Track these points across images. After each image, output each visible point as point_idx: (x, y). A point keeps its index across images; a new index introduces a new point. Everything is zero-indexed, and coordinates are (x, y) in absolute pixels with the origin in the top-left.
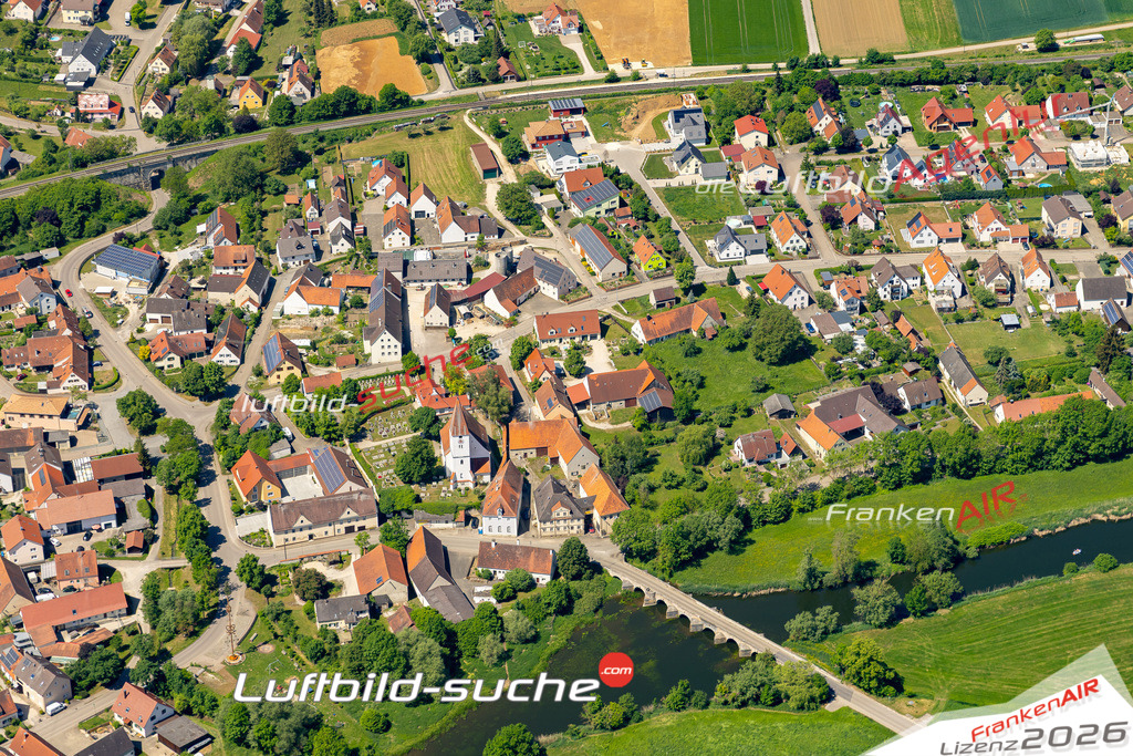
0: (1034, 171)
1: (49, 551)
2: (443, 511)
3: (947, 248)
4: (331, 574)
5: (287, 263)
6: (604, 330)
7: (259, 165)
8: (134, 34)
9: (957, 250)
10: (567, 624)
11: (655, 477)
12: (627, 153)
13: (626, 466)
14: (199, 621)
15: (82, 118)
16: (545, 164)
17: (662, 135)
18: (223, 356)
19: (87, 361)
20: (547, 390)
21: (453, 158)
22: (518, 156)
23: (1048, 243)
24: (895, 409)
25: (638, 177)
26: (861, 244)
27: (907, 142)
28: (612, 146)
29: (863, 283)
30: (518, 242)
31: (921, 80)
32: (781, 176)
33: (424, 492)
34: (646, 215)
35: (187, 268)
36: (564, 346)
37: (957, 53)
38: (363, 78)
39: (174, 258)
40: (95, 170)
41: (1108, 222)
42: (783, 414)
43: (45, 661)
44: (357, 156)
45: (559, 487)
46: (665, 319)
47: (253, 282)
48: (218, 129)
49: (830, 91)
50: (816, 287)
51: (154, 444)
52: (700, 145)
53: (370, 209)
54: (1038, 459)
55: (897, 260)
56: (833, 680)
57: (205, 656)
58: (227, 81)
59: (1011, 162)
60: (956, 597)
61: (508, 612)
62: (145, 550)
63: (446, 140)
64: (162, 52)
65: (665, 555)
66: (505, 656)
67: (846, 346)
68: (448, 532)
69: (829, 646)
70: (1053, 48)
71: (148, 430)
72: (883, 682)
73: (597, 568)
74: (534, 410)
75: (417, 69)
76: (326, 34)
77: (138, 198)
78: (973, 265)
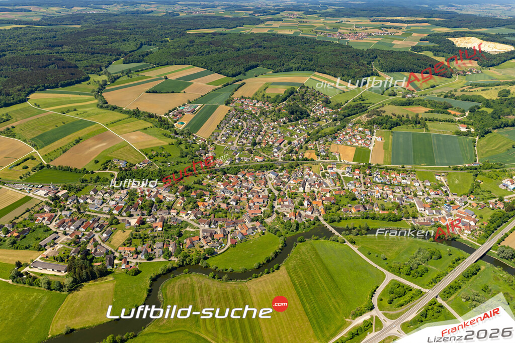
0: (396, 182)
1: (254, 204)
2: (302, 210)
3: (380, 190)
4: (286, 214)
5: (293, 176)
6: (330, 192)
7: (293, 165)
8: (283, 148)
9: (381, 191)
10: (314, 226)
11: (330, 211)
12: (340, 171)
13: (327, 209)
14: (269, 217)
15: (274, 156)
16: (329, 171)
17: (345, 170)
18: (282, 186)
19: (266, 184)
20: (320, 198)
21: (317, 168)
22: (326, 169)
23: (394, 192)
24: (366, 209)
25: (340, 174)
26: (368, 187)
27: (379, 176)
28: (338, 170)
29: (366, 192)
30: (322, 179)
31: (383, 169)
32: (360, 177)
33: (301, 207)
34: (340, 179)
35: (281, 175)
36: (324, 193)
37: (389, 166)
38: (309, 157)
39: (280, 174)
40: (273, 162)
41: (404, 191)
42: (350, 207)
43: (250, 217)
44: (305, 166)
45: (317, 209)
46: (338, 192)
47: (288, 178)
48: (289, 160)
49: (370, 168)
50: (360, 192)
51: (270, 195)
52: (350, 172)
53: (305, 173)
54: (384, 219)
55: (372, 190)
56: (346, 240)
57: (268, 221)
58: (293, 155)
59: (392, 181)
60: (366, 234)
61: (306, 223)
62: (265, 207)
63: (317, 166)
64: (286, 150)
65: (329, 221)
66: (305, 228)
67: (361, 200)
68: (302, 212)
69: (347, 236)
70: (404, 167)
71: (270, 193)
72: (352, 242)
73: (320, 220)
74: (317, 200)
75: (316, 156)
76: (307, 151)
77: (278, 167)
78: (383, 193)
